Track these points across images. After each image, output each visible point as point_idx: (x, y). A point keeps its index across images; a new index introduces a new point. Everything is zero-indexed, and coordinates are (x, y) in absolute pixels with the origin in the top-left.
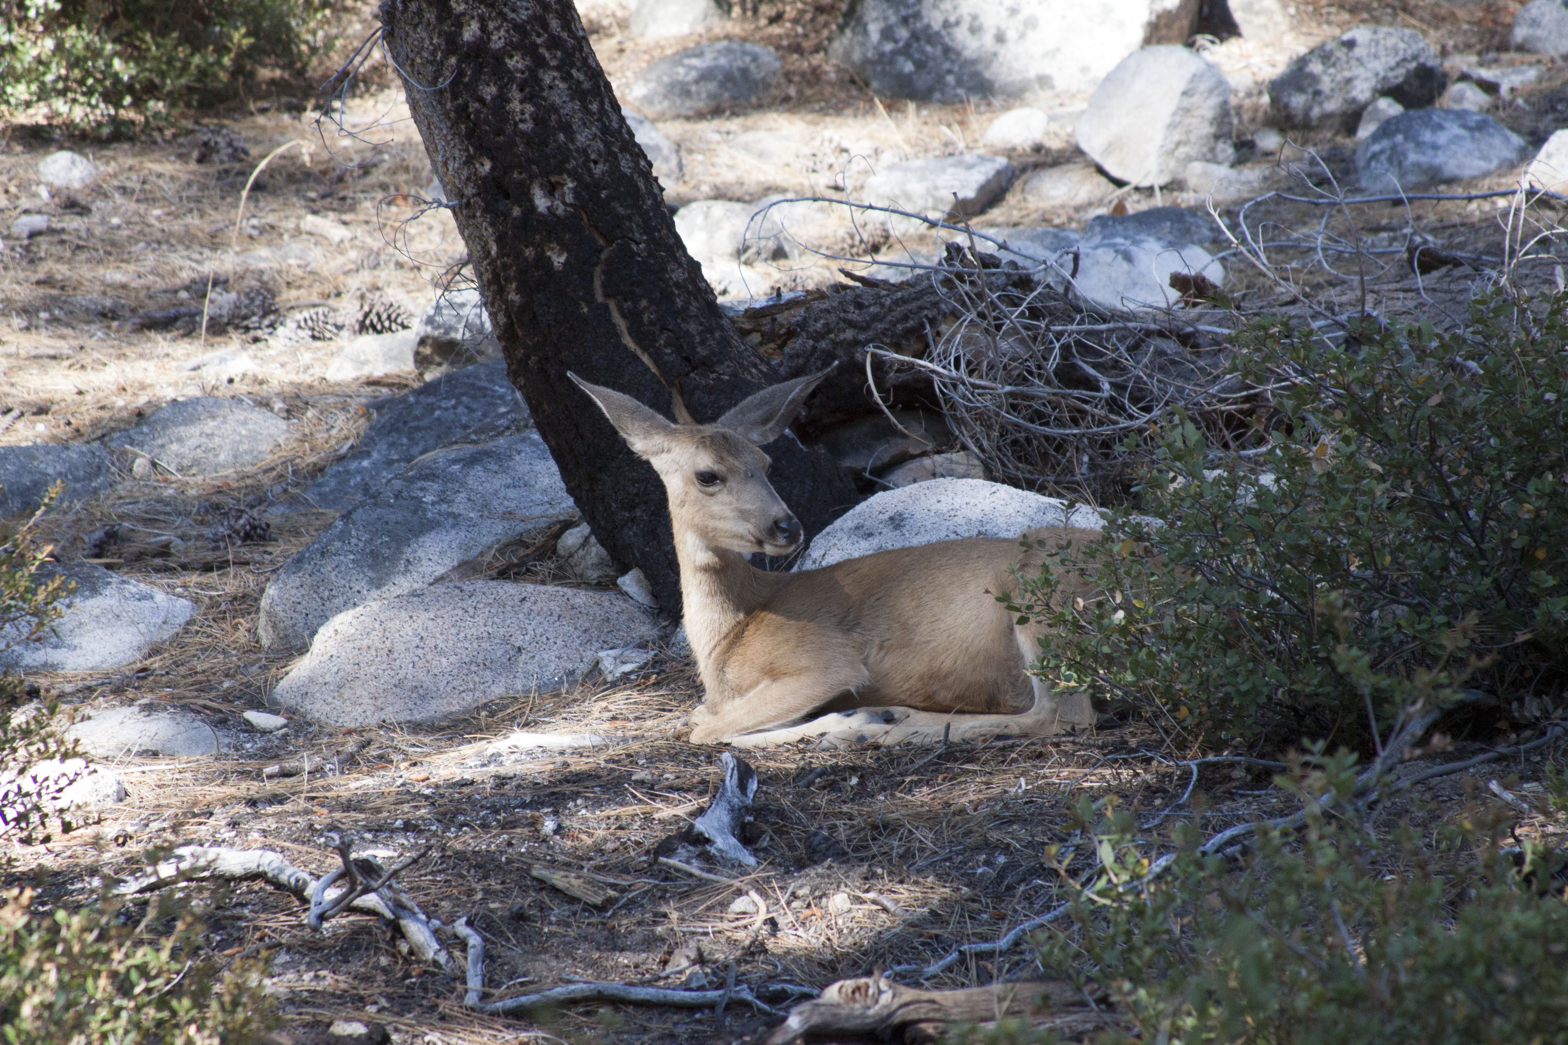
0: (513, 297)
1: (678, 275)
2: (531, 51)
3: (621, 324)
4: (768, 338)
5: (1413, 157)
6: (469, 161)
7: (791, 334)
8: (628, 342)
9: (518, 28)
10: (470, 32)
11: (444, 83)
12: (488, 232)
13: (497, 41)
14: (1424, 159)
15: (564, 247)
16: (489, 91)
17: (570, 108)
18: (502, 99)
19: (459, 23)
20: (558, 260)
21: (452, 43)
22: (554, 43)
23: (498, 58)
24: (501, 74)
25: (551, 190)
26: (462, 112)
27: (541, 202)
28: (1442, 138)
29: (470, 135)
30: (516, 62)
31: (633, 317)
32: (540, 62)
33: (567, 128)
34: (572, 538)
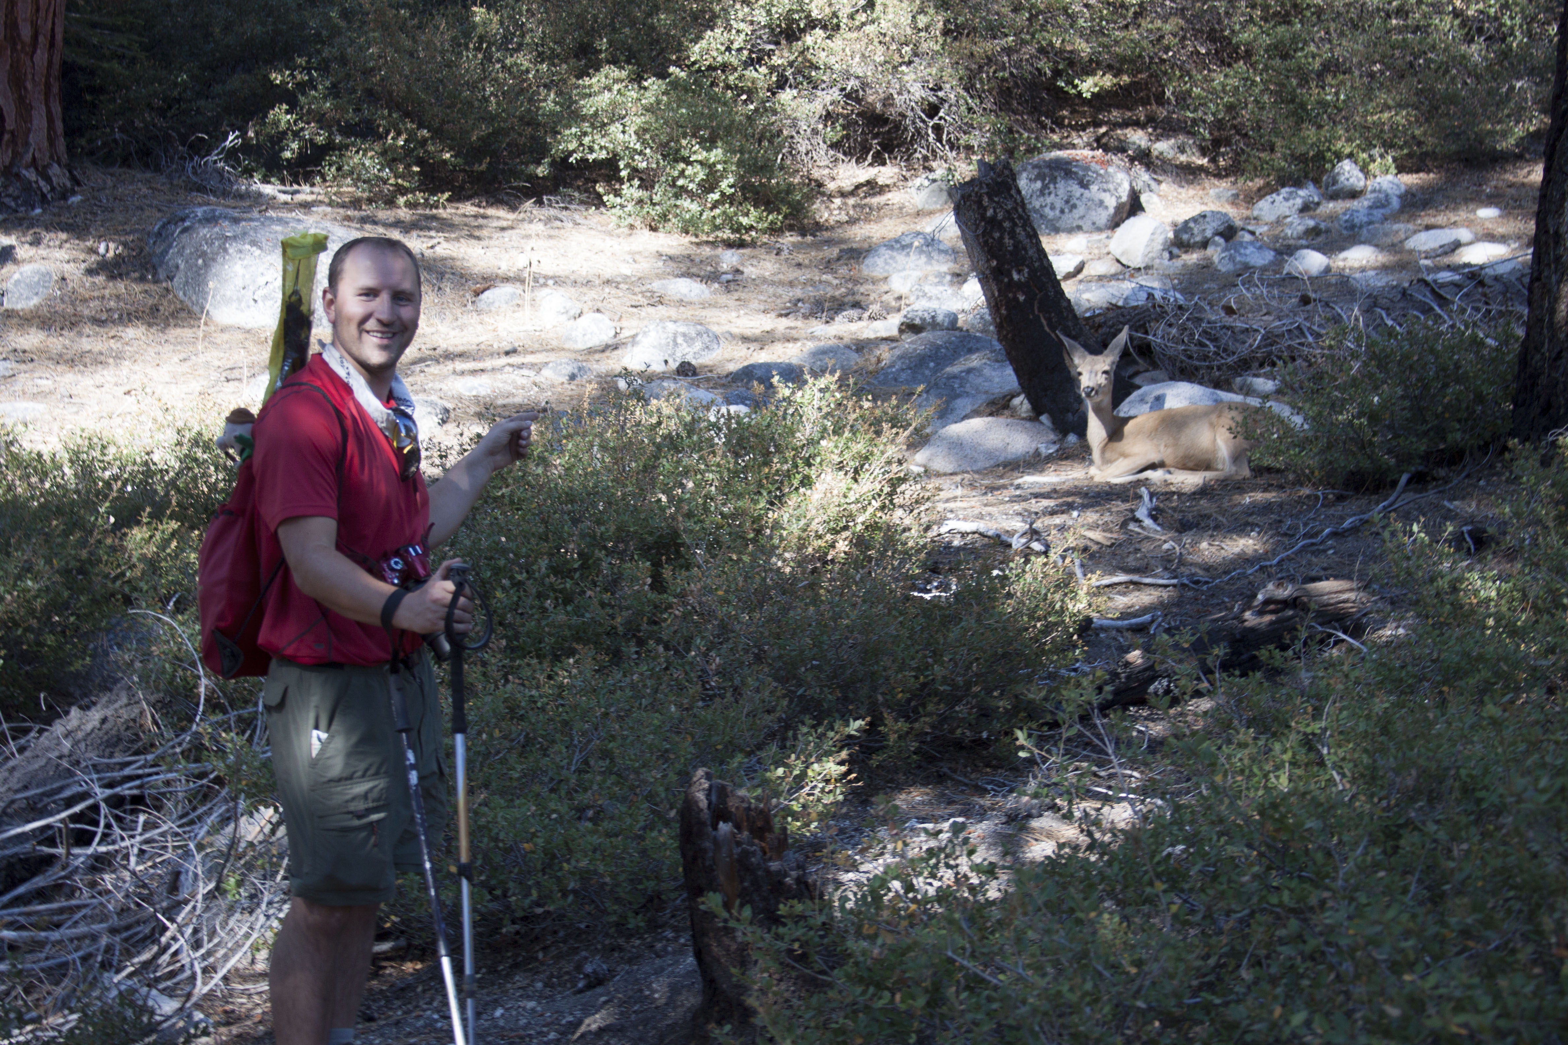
0: (1004, 312)
1: (1065, 304)
2: (1012, 220)
3: (1044, 322)
4: (1091, 327)
5: (1238, 259)
6: (988, 261)
7: (1100, 326)
8: (1047, 329)
9: (1008, 212)
10: (990, 213)
11: (980, 232)
12: (995, 288)
13: (1000, 216)
14: (1243, 259)
15: (1024, 293)
16: (997, 235)
17: (1026, 241)
18: (1001, 238)
19: (985, 209)
20: (1022, 298)
21: (983, 217)
22: (1020, 217)
23: (1000, 223)
24: (1001, 229)
25: (1019, 272)
26: (986, 243)
27: (1016, 277)
28: (1248, 252)
29: (989, 251)
30: (1007, 224)
31: (1049, 320)
32: (1015, 224)
33: (1025, 249)
34: (1016, 401)
